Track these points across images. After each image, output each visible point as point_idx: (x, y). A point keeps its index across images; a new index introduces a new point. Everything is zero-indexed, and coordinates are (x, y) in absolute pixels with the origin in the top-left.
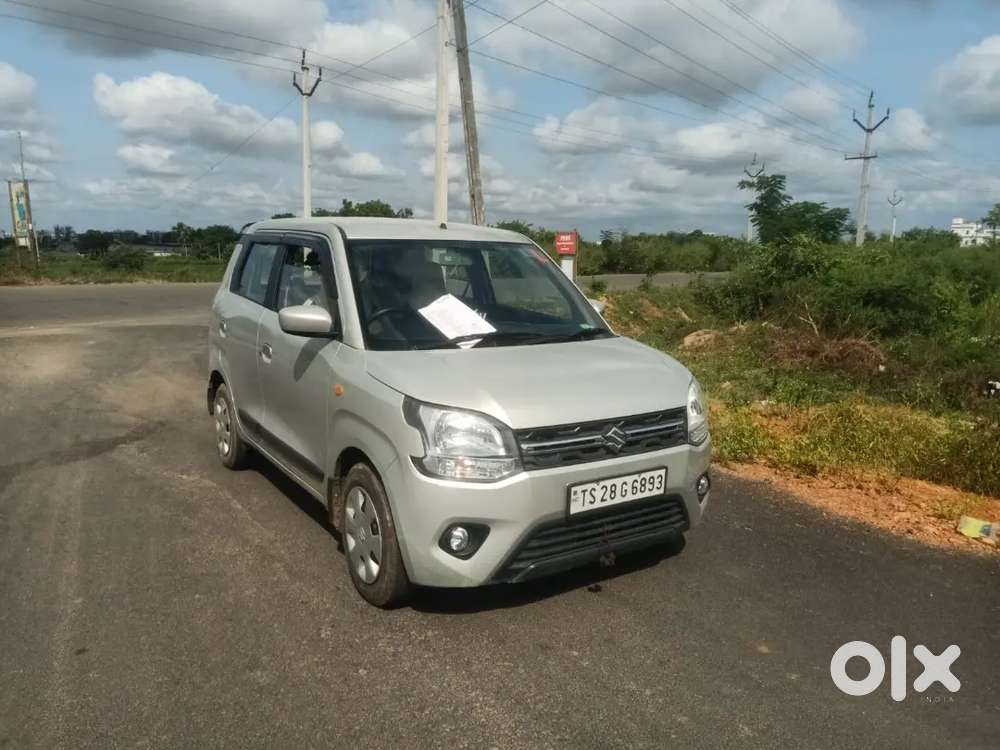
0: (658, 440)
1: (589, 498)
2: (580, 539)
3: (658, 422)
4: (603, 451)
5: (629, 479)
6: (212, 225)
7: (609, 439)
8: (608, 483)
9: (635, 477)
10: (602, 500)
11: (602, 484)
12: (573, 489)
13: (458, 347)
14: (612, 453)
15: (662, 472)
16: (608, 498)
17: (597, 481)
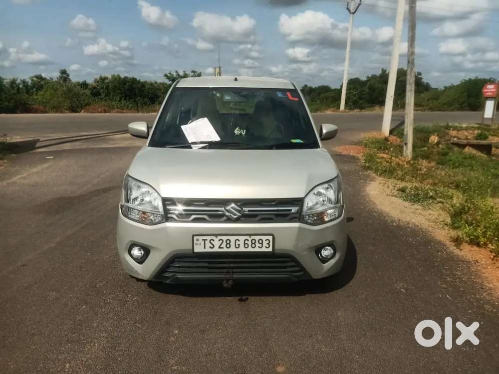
0: (273, 217)
1: (208, 244)
2: (209, 268)
3: (275, 206)
4: (225, 218)
5: (242, 238)
6: (320, 85)
7: (228, 211)
8: (225, 238)
9: (247, 237)
10: (220, 247)
11: (219, 237)
12: (195, 238)
13: (191, 148)
14: (229, 220)
15: (270, 238)
16: (225, 247)
17: (216, 235)
